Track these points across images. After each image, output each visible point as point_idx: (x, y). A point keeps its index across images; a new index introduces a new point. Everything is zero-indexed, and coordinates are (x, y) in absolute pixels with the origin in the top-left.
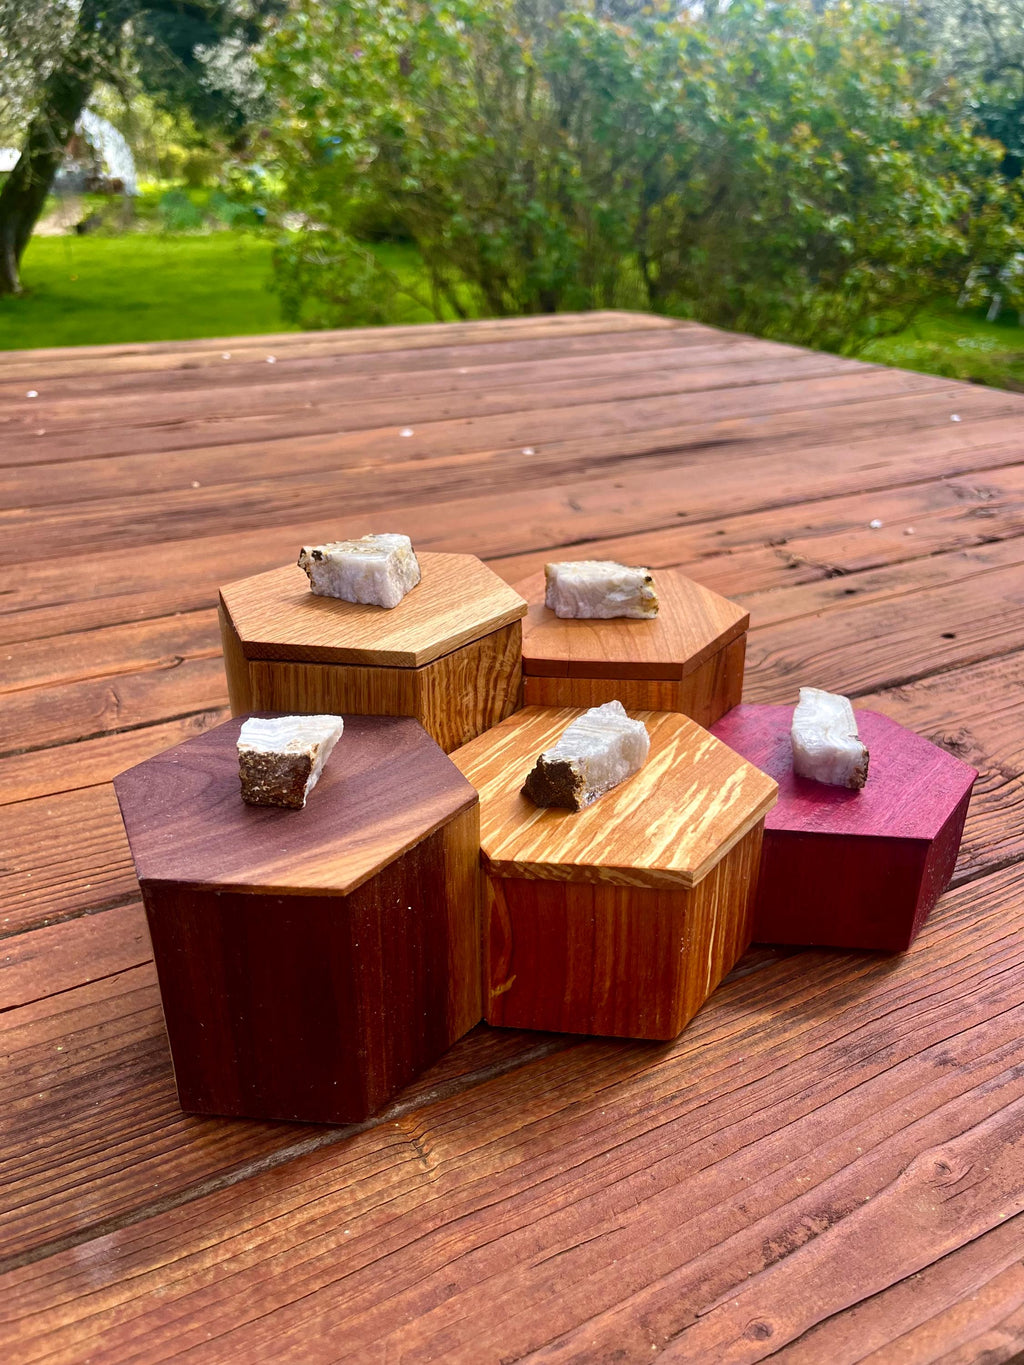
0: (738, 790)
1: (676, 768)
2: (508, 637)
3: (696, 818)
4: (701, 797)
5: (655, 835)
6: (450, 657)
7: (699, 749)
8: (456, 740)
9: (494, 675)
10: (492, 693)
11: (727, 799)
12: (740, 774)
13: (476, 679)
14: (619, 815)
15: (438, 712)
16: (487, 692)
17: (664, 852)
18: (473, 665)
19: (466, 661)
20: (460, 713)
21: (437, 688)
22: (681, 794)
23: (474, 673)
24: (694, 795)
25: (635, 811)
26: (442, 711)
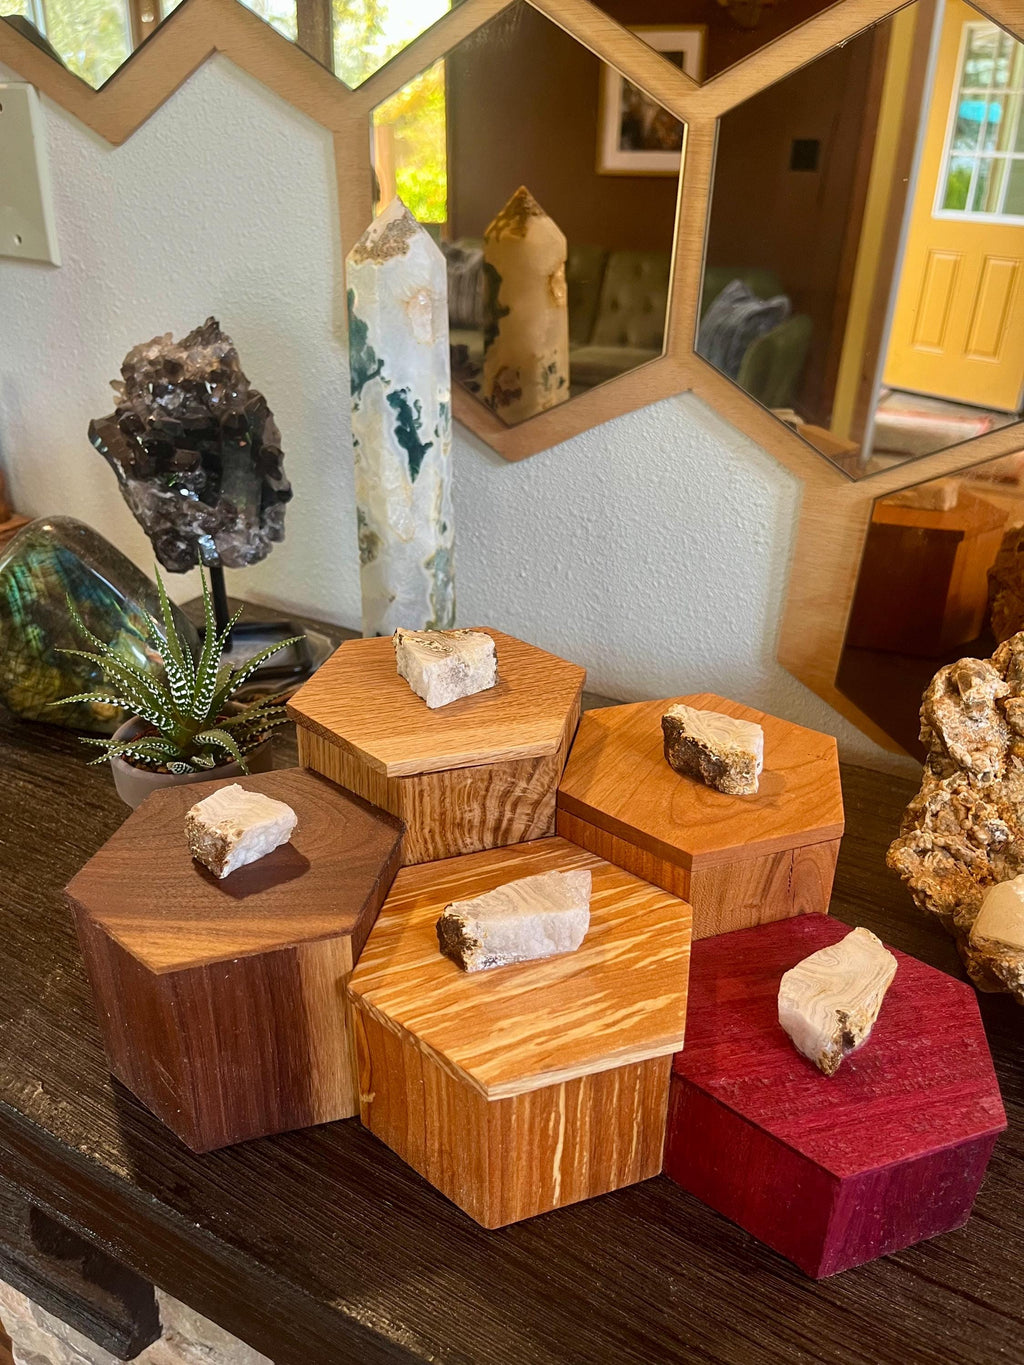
0: (636, 1019)
1: (610, 966)
2: (535, 767)
3: (556, 1032)
4: (591, 1010)
5: (501, 1030)
6: (447, 775)
7: (655, 955)
8: (452, 849)
9: (512, 798)
10: (508, 815)
11: (608, 1026)
12: (661, 1002)
13: (485, 797)
14: (499, 992)
15: (427, 820)
16: (502, 814)
17: (486, 1053)
18: (483, 786)
19: (469, 781)
20: (460, 825)
21: (426, 799)
22: (578, 997)
23: (483, 793)
24: (587, 1005)
25: (516, 996)
26: (433, 820)
